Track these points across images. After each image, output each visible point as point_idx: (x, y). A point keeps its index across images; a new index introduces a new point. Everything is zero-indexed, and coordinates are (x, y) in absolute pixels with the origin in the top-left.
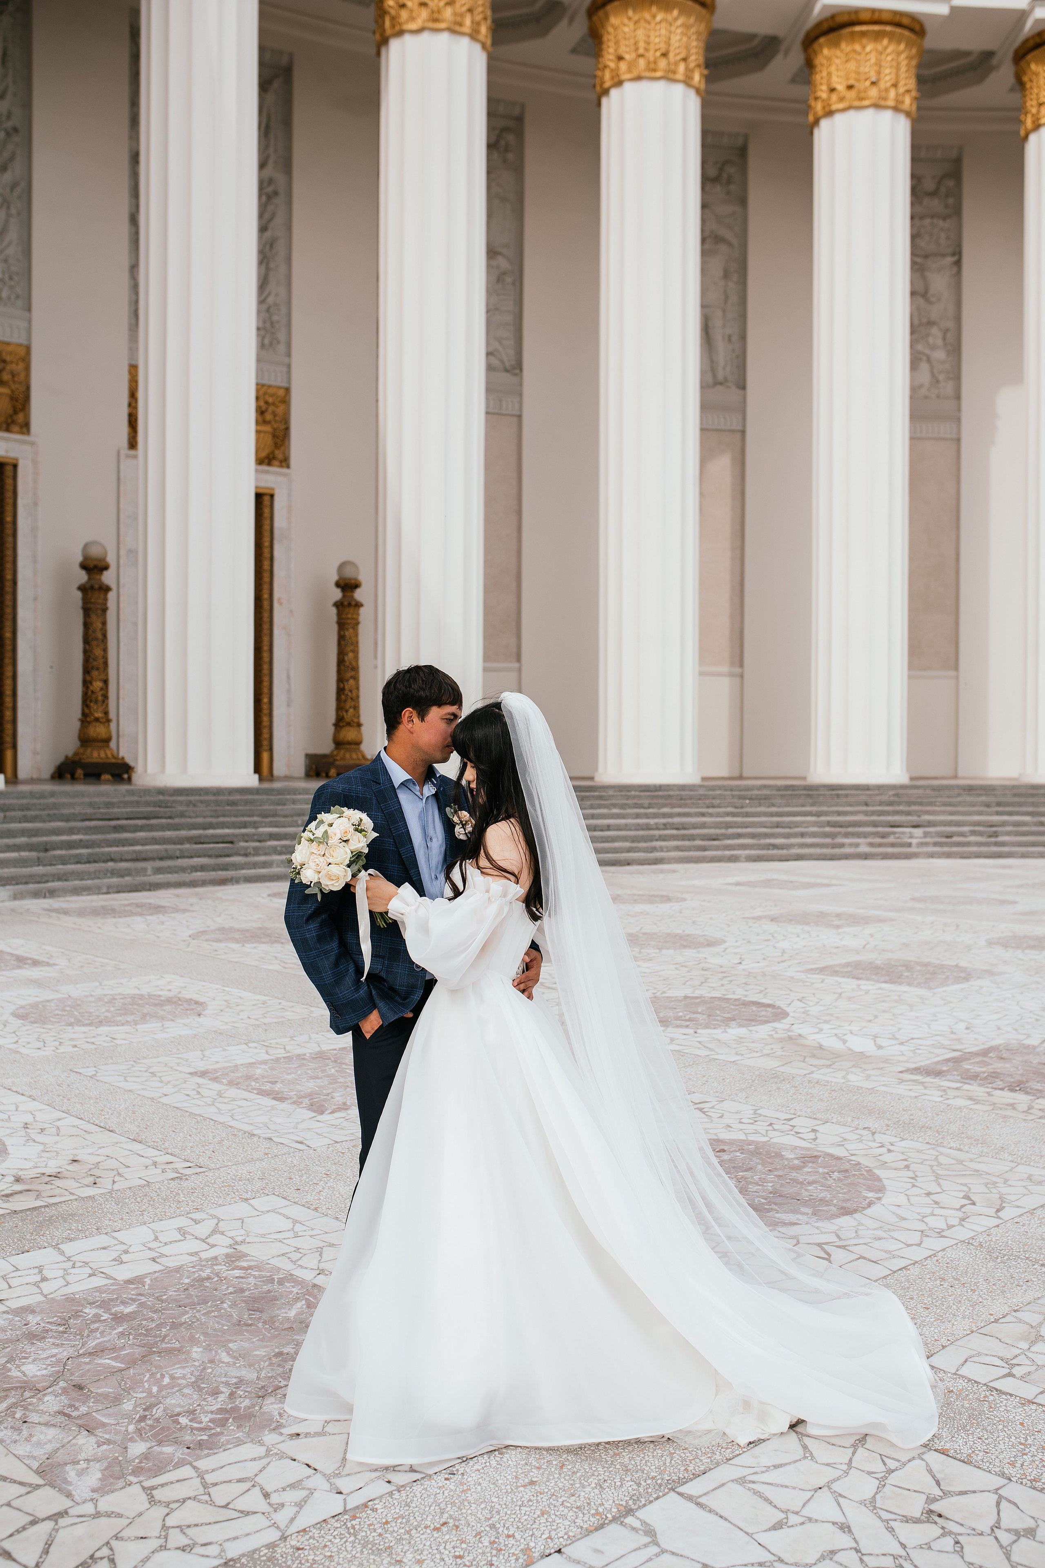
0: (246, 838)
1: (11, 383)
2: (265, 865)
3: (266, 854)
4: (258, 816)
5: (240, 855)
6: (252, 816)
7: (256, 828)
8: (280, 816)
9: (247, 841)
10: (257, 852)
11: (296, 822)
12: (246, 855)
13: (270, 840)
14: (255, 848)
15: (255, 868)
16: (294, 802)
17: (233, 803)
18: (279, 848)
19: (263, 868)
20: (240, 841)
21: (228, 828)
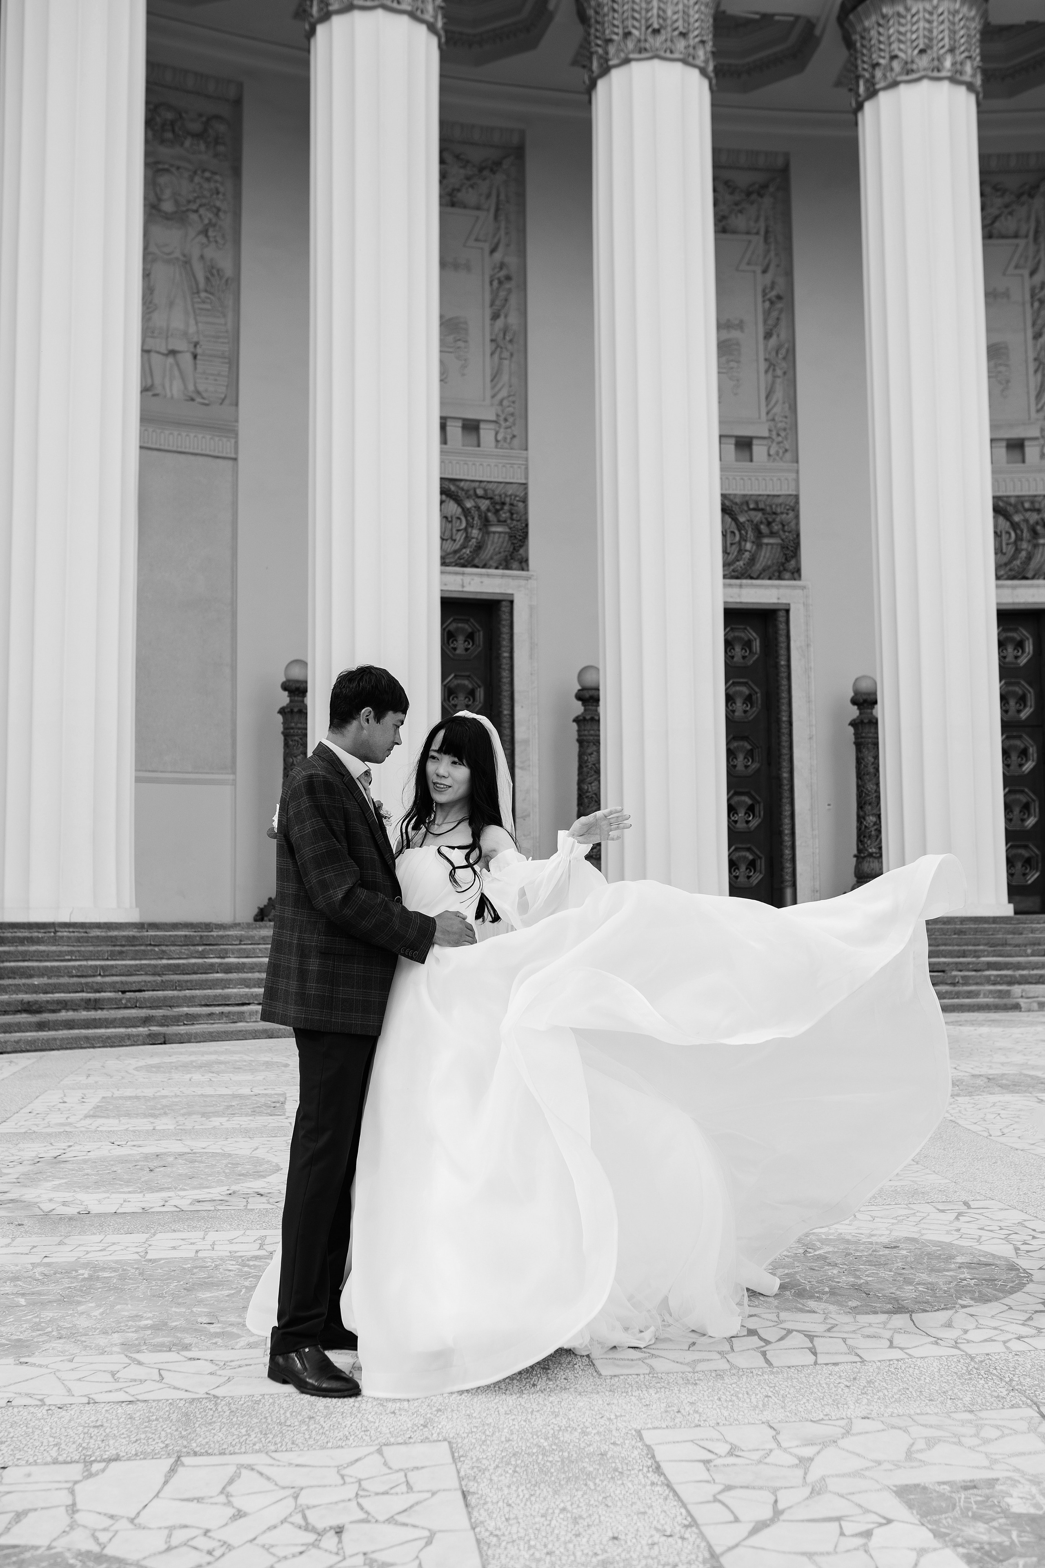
0: (959, 967)
1: (781, 533)
2: (970, 994)
3: (977, 984)
4: (985, 945)
5: (946, 984)
6: (978, 945)
7: (979, 957)
8: (1010, 945)
9: (961, 971)
10: (966, 981)
11: (1025, 951)
12: (954, 984)
13: (987, 969)
14: (963, 977)
15: (958, 998)
16: (1033, 931)
17: (960, 932)
18: (992, 978)
19: (968, 997)
20: (953, 970)
21: (945, 957)
